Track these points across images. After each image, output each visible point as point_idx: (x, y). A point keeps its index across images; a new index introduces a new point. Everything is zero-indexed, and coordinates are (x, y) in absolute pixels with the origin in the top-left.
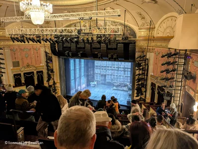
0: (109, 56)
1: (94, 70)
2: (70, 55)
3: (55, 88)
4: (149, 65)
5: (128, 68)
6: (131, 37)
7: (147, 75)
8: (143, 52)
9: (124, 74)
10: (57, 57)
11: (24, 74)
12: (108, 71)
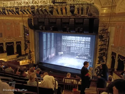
0: (76, 29)
1: (61, 43)
2: (44, 29)
3: (30, 56)
4: (110, 37)
5: (88, 42)
6: (95, 14)
7: (108, 46)
8: (105, 26)
9: (85, 46)
10: (33, 30)
11: (6, 43)
12: (72, 44)
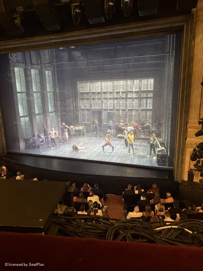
5: (147, 92)
12: (105, 101)
